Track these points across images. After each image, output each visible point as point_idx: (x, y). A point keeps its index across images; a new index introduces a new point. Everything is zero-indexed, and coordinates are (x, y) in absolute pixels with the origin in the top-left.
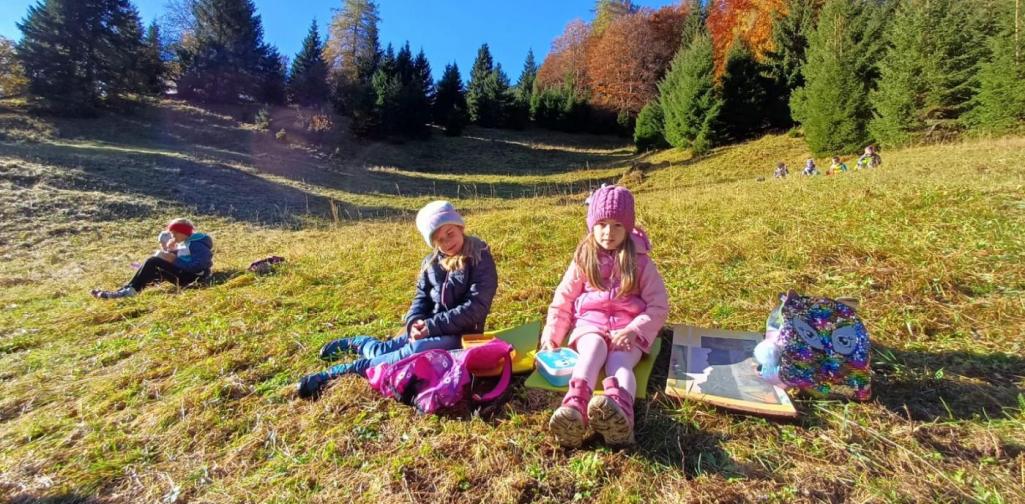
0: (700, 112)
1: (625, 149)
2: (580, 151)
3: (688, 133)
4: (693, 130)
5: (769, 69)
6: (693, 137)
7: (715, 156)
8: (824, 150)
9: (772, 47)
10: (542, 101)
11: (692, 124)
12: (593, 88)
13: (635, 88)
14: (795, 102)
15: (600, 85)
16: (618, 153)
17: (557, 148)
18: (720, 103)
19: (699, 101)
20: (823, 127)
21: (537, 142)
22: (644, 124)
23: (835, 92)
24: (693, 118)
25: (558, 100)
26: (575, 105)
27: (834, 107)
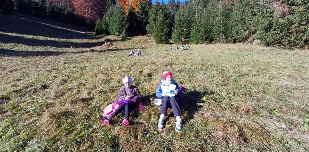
0: (123, 26)
1: (92, 33)
2: (73, 31)
3: (119, 31)
4: (121, 31)
5: (139, 17)
6: (121, 33)
7: (128, 40)
8: (159, 42)
9: (139, 11)
10: (53, 8)
11: (120, 29)
12: (75, 8)
13: (91, 12)
14: (147, 28)
15: (78, 8)
16: (88, 33)
17: (64, 28)
18: (128, 24)
19: (122, 22)
20: (159, 36)
21: (54, 25)
22: (98, 25)
23: (161, 28)
24: (121, 27)
25: (60, 9)
26: (68, 12)
27: (161, 32)
